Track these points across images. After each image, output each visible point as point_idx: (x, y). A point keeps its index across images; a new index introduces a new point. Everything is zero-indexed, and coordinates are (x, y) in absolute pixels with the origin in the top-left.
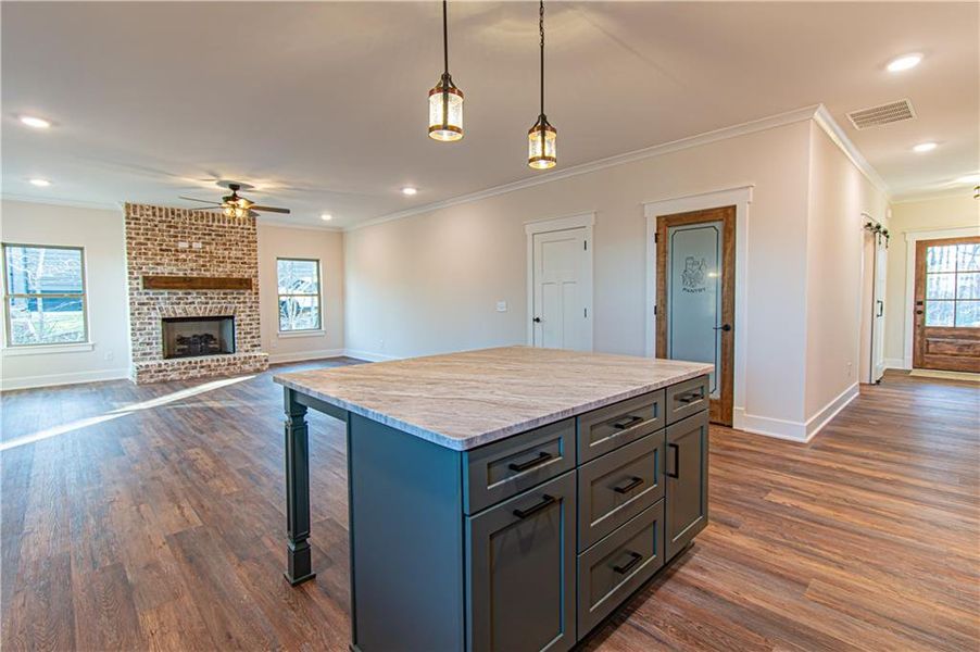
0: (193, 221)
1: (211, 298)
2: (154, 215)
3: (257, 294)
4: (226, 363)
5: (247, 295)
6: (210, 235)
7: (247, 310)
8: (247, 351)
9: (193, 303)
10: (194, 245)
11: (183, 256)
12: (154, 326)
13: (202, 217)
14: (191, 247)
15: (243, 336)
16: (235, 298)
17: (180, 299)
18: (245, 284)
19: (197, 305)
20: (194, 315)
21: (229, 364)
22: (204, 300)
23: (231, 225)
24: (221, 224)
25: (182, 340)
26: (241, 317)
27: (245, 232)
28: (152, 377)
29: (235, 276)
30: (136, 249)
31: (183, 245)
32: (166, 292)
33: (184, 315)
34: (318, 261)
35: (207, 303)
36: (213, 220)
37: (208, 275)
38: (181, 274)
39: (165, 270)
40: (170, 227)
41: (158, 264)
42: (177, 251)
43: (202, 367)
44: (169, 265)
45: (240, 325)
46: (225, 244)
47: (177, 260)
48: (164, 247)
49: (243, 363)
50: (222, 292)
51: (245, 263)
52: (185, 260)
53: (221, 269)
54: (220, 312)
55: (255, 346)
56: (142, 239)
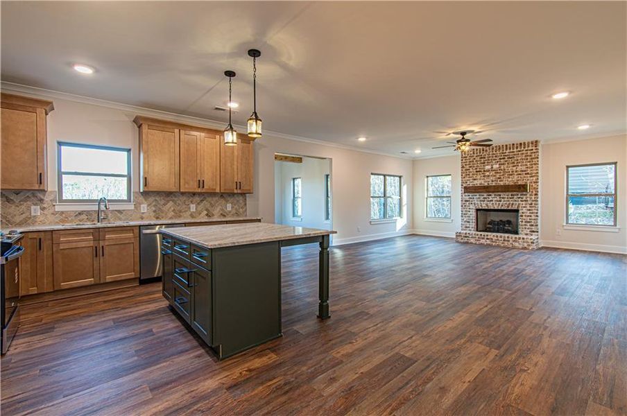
0: (494, 152)
1: (503, 198)
2: (474, 153)
3: (536, 194)
4: (502, 239)
5: (528, 196)
6: (504, 158)
7: (528, 206)
8: (527, 234)
9: (492, 201)
10: (494, 166)
11: (488, 174)
12: (471, 213)
13: (500, 149)
14: (492, 168)
15: (524, 223)
16: (519, 198)
17: (484, 198)
18: (522, 188)
19: (494, 202)
20: (492, 208)
21: (504, 240)
22: (499, 199)
23: (519, 149)
24: (512, 150)
25: (491, 223)
26: (522, 211)
27: (529, 152)
28: (462, 239)
29: (520, 183)
30: (465, 172)
31: (488, 167)
32: (478, 194)
33: (486, 208)
34: (615, 163)
35: (500, 201)
36: (506, 149)
37: (502, 183)
38: (486, 184)
39: (477, 183)
40: (481, 158)
41: (475, 179)
42: (484, 171)
43: (487, 239)
44: (480, 179)
45: (522, 216)
46: (514, 163)
47: (484, 176)
48: (478, 170)
49: (514, 241)
50: (510, 194)
51: (528, 174)
52: (489, 176)
53: (510, 180)
54: (508, 207)
55: (533, 232)
56: (467, 167)
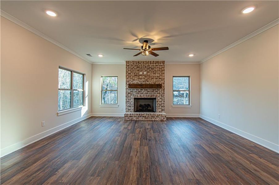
0: (144, 65)
1: (149, 92)
2: (133, 64)
3: (164, 90)
4: (151, 116)
5: (160, 91)
6: (149, 69)
7: (160, 96)
8: (160, 112)
9: (143, 93)
10: (144, 73)
11: (141, 77)
12: (132, 101)
13: (147, 63)
14: (143, 74)
15: (158, 106)
16: (156, 92)
17: (139, 92)
18: (159, 86)
19: (144, 94)
20: (143, 97)
21: (152, 117)
22: (146, 92)
23: (156, 65)
24: (153, 65)
25: (141, 106)
26: (158, 99)
27: (161, 67)
28: (128, 118)
29: (157, 83)
30: (128, 75)
31: (141, 73)
32: (135, 89)
33: (140, 97)
34: (189, 77)
35: (147, 93)
36: (150, 64)
37: (148, 83)
38: (140, 83)
39: (135, 82)
40: (137, 67)
41: (134, 80)
42: (139, 75)
43: (143, 117)
44: (137, 80)
45: (158, 102)
46: (154, 72)
47: (139, 78)
48: (135, 74)
49: (157, 117)
50: (152, 89)
51: (160, 78)
52: (141, 78)
53: (152, 81)
54: (151, 97)
55: (163, 110)
56: (130, 72)
